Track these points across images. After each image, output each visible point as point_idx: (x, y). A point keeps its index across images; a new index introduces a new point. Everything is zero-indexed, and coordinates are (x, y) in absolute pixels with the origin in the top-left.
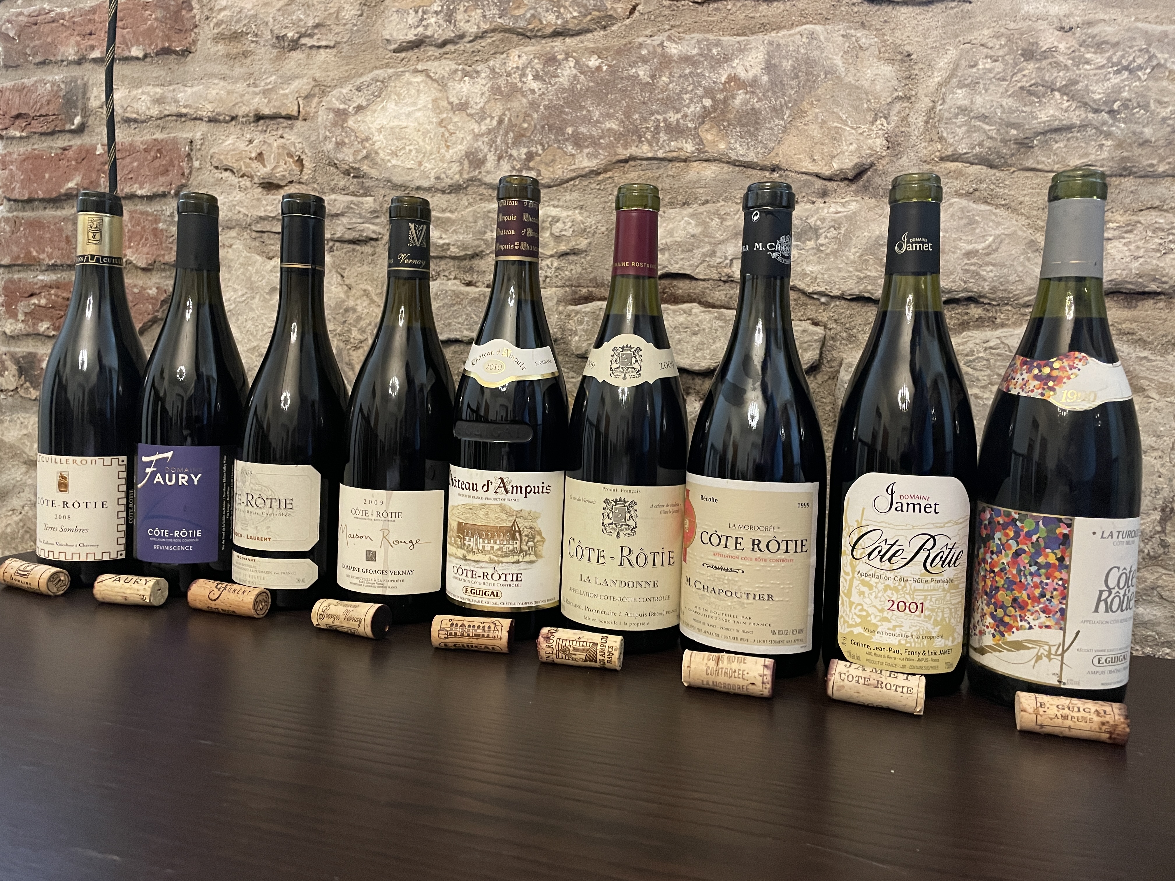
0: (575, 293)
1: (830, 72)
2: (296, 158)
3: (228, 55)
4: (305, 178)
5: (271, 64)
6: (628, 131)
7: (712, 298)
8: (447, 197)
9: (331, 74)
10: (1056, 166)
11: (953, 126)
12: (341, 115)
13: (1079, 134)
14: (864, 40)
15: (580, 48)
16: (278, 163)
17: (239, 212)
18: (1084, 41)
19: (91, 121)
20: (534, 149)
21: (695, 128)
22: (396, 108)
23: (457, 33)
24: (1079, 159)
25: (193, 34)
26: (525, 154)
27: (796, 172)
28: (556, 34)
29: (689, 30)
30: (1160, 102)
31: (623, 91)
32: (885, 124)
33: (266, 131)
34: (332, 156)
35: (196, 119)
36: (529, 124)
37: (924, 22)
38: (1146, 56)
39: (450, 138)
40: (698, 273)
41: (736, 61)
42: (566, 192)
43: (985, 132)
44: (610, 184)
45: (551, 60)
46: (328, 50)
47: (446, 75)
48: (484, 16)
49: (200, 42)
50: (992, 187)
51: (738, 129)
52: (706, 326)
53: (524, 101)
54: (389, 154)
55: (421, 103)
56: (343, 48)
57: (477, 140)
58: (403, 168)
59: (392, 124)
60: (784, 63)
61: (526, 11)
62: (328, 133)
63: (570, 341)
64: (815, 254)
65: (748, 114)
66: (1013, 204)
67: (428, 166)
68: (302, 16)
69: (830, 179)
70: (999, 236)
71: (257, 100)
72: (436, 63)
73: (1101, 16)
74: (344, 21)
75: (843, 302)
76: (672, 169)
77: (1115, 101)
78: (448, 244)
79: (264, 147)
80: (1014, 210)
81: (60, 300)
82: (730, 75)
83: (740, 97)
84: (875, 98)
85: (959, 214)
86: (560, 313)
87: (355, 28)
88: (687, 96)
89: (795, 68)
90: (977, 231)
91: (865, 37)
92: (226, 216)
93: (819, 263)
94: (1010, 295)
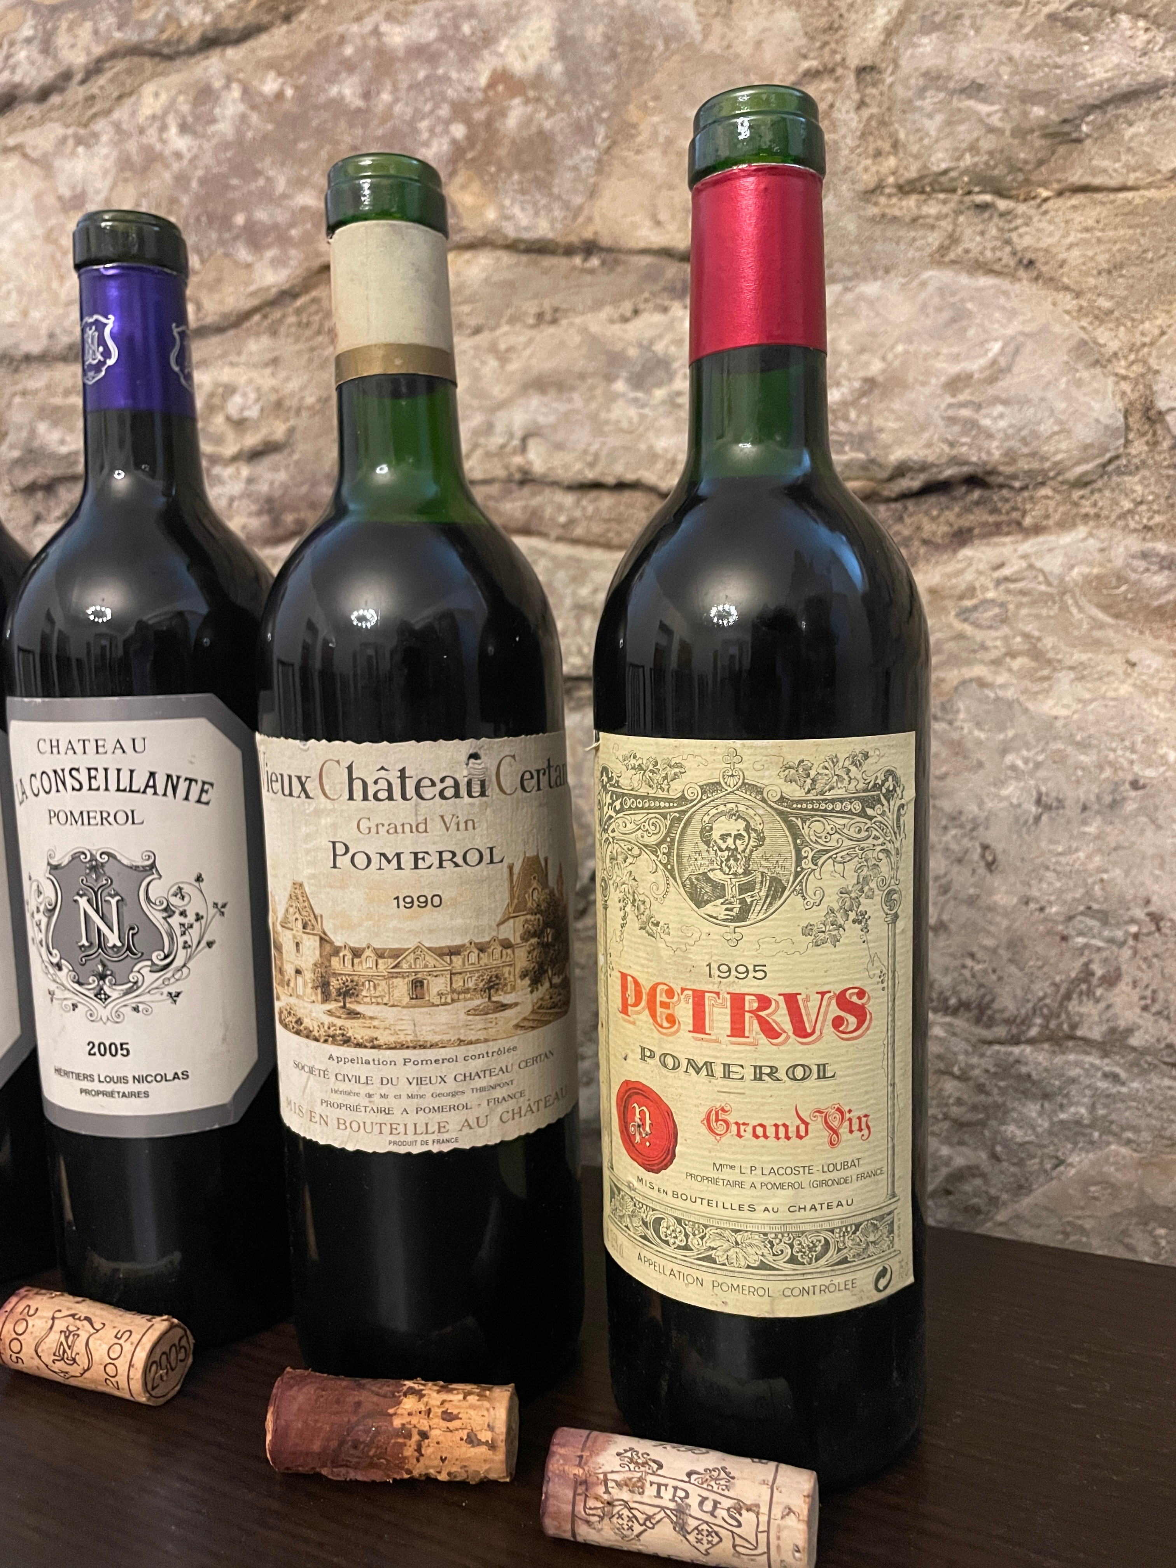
1: (674, 36)
10: (1132, 176)
11: (917, 116)
15: (249, 63)
27: (629, 251)
28: (208, 43)
41: (505, 42)
42: (248, 335)
43: (981, 121)
45: (204, 93)
47: (51, 149)
48: (96, 32)
60: (590, 32)
61: (158, 11)
65: (532, 143)
67: (36, 316)
70: (1013, 338)
72: (37, 131)
80: (1050, 282)
82: (494, 71)
83: (516, 112)
85: (937, 300)
89: (609, 39)
90: (971, 333)
94: (1047, 465)
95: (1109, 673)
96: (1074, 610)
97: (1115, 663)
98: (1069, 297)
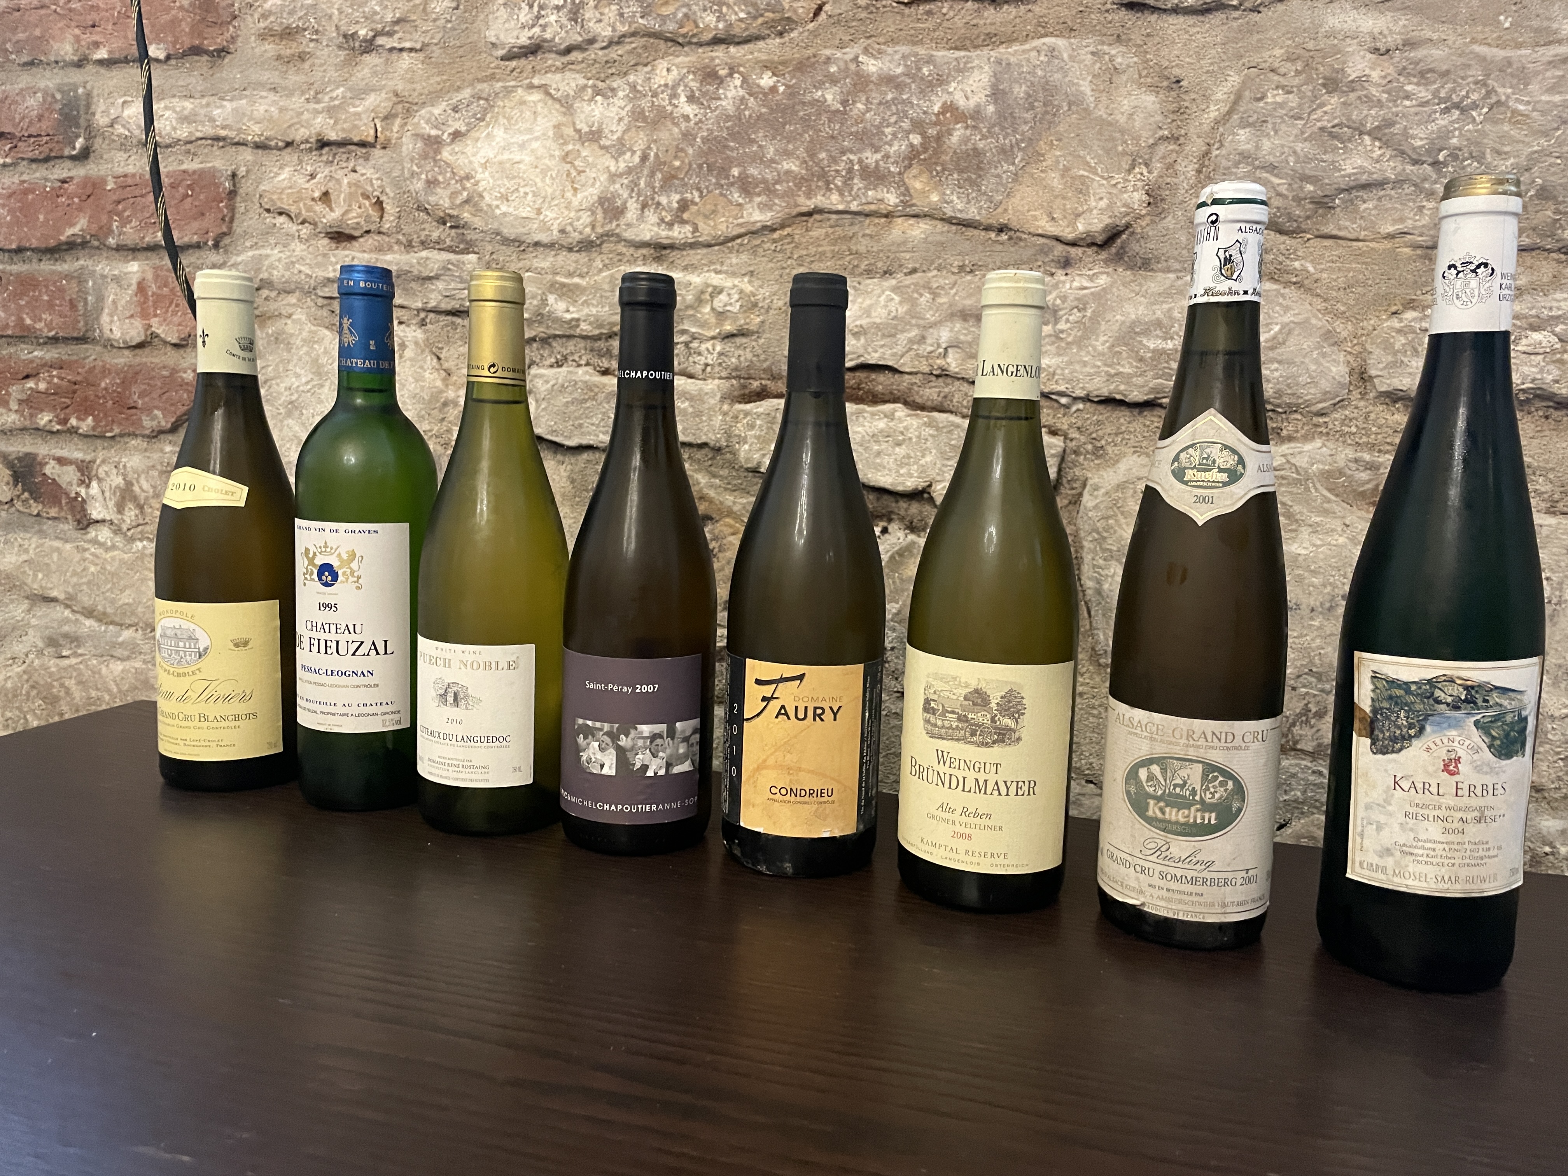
0: (744, 387)
1: (1076, 102)
2: (374, 201)
3: (279, 58)
4: (387, 226)
5: (337, 71)
6: (813, 175)
7: (921, 397)
8: (574, 256)
9: (418, 87)
10: (1363, 233)
12: (433, 144)
13: (1393, 192)
14: (1119, 60)
15: (748, 60)
16: (350, 206)
17: (300, 272)
18: (1405, 68)
19: (98, 143)
20: (688, 196)
21: (900, 173)
22: (505, 136)
23: (586, 37)
24: (1393, 225)
25: (231, 28)
26: (678, 202)
27: (1030, 233)
28: (717, 41)
29: (893, 41)
30: (1499, 153)
31: (806, 122)
32: (1146, 174)
33: (332, 162)
34: (421, 199)
35: (238, 144)
36: (683, 162)
37: (1198, 36)
38: (1483, 91)
39: (578, 178)
40: (903, 364)
41: (953, 85)
42: (731, 252)
43: (1273, 187)
44: (789, 243)
45: (710, 76)
46: (412, 54)
47: (572, 93)
48: (621, 15)
49: (240, 39)
50: (1281, 258)
51: (955, 176)
52: (912, 434)
53: (676, 130)
54: (496, 198)
55: (538, 130)
56: (432, 52)
57: (614, 182)
58: (517, 218)
59: (500, 158)
60: (1016, 89)
61: (677, 9)
62: (415, 168)
63: (739, 450)
64: (1053, 343)
65: (969, 155)
66: (1306, 282)
67: (549, 214)
68: (377, 8)
69: (1073, 244)
70: (1288, 324)
71: (319, 120)
72: (558, 76)
73: (1427, 33)
74: (434, 16)
75: (1088, 404)
76: (869, 226)
77: (1440, 150)
78: (578, 320)
79: (331, 184)
80: (1308, 290)
81: (64, 383)
82: (945, 103)
83: (958, 133)
84: (1133, 139)
86: (725, 414)
87: (449, 25)
88: (888, 130)
89: (1029, 96)
91: (1121, 56)
92: (283, 276)
93: (1060, 355)
94: (1300, 401)
95: (1333, 530)
96: (1313, 491)
97: (1337, 524)
98: (1320, 300)
